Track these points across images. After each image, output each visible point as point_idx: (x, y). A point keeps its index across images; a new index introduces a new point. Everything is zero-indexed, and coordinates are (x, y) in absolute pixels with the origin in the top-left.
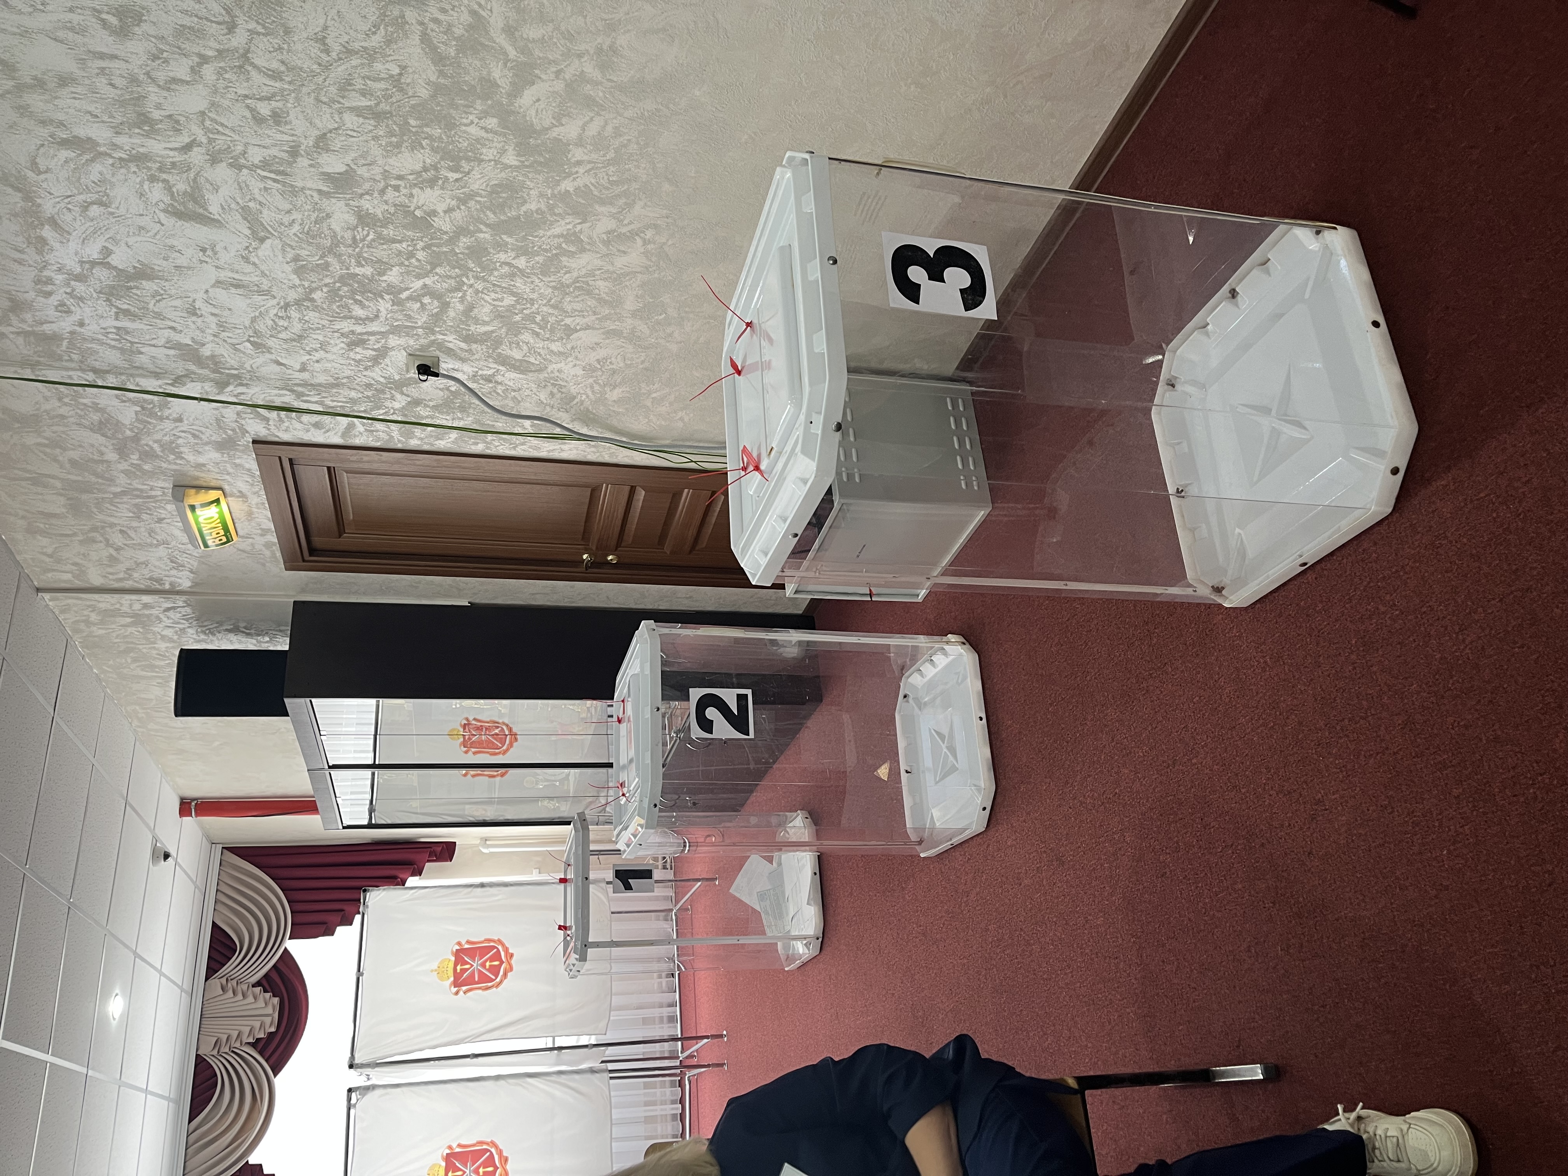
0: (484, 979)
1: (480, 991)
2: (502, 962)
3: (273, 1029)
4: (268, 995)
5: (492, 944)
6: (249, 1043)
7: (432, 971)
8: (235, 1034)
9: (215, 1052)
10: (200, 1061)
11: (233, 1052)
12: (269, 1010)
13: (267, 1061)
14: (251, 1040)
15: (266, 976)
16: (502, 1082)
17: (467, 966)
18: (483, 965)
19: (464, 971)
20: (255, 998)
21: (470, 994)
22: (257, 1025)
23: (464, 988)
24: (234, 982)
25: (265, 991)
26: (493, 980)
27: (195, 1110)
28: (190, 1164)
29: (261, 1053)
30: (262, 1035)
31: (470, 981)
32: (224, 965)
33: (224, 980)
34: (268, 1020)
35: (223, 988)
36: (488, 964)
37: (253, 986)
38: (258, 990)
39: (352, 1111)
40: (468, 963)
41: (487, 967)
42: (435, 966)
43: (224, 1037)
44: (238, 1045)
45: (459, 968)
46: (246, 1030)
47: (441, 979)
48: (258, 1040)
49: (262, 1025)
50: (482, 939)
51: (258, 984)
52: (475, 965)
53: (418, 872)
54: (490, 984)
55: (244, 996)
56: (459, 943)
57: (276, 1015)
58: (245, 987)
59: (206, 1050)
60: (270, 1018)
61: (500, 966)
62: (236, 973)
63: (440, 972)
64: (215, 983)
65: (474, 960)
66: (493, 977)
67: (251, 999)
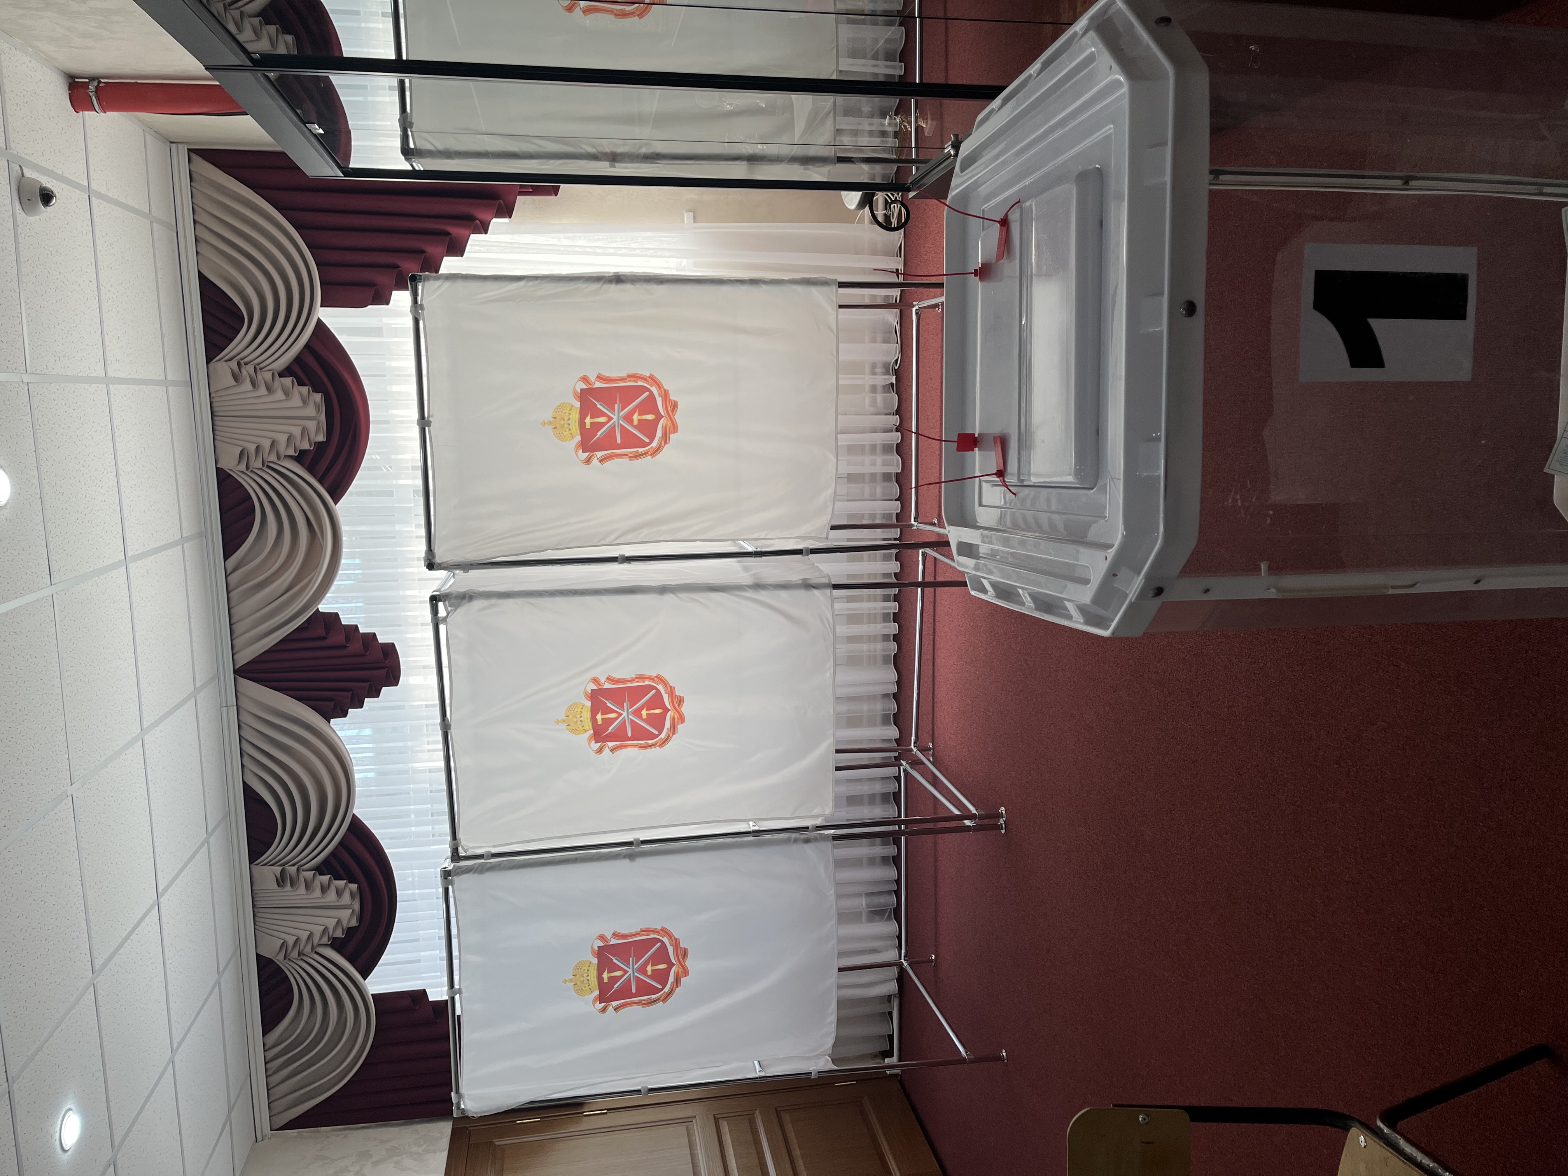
0: (630, 441)
1: (626, 460)
2: (659, 417)
3: (321, 438)
4: (305, 390)
5: (640, 383)
6: (291, 457)
7: (544, 424)
8: (266, 444)
9: (243, 467)
10: (224, 478)
11: (268, 467)
12: (311, 411)
13: (320, 481)
14: (291, 452)
15: (298, 359)
16: (669, 598)
17: (602, 419)
18: (628, 418)
19: (597, 426)
20: (287, 393)
21: (608, 464)
22: (297, 431)
23: (599, 454)
24: (250, 368)
25: (301, 383)
26: (645, 445)
27: (230, 546)
28: (241, 610)
29: (311, 470)
30: (306, 446)
31: (608, 443)
32: (232, 340)
33: (234, 364)
34: (312, 425)
35: (236, 377)
36: (636, 417)
37: (281, 375)
38: (288, 381)
39: (442, 628)
40: (603, 414)
41: (636, 422)
42: (548, 416)
43: (252, 448)
44: (273, 458)
45: (588, 421)
46: (282, 439)
47: (560, 437)
48: (303, 453)
49: (304, 430)
50: (623, 374)
51: (286, 372)
52: (615, 418)
53: (507, 211)
54: (641, 450)
55: (269, 389)
56: (585, 379)
57: (323, 418)
58: (268, 376)
59: (229, 463)
60: (315, 422)
61: (656, 422)
62: (250, 354)
63: (556, 425)
64: (223, 368)
65: (613, 410)
66: (647, 440)
67: (280, 395)
